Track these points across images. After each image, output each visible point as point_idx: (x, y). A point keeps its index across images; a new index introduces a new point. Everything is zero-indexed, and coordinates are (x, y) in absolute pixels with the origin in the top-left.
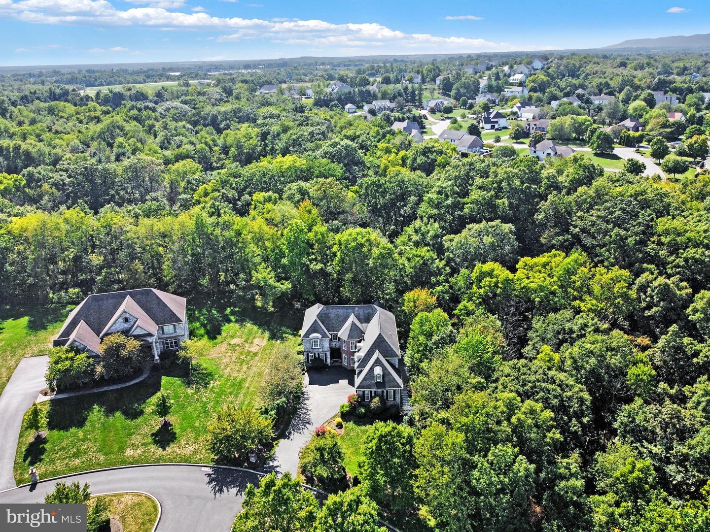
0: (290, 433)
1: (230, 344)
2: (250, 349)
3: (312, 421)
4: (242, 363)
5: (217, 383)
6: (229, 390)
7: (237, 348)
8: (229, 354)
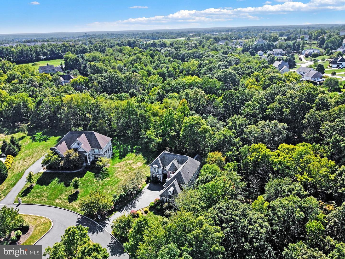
0: (123, 210)
1: (126, 163)
2: (133, 167)
3: (136, 207)
4: (126, 172)
5: (109, 179)
6: (112, 184)
7: (128, 165)
8: (123, 167)
